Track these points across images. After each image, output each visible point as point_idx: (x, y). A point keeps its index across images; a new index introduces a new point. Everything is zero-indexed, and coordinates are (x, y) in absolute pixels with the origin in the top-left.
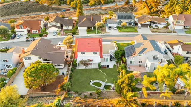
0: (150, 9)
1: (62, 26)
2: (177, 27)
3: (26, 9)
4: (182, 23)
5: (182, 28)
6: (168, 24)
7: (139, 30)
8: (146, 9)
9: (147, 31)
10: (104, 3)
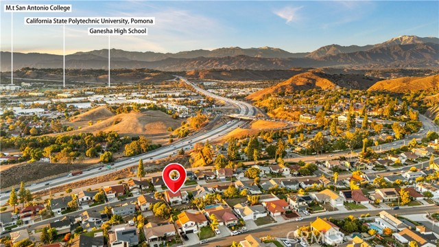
0: (206, 161)
1: (140, 186)
2: (221, 178)
3: (36, 173)
4: (224, 174)
5: (224, 177)
6: (216, 176)
7: (198, 182)
8: (202, 160)
9: (204, 182)
10: (147, 150)
